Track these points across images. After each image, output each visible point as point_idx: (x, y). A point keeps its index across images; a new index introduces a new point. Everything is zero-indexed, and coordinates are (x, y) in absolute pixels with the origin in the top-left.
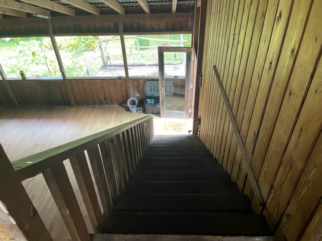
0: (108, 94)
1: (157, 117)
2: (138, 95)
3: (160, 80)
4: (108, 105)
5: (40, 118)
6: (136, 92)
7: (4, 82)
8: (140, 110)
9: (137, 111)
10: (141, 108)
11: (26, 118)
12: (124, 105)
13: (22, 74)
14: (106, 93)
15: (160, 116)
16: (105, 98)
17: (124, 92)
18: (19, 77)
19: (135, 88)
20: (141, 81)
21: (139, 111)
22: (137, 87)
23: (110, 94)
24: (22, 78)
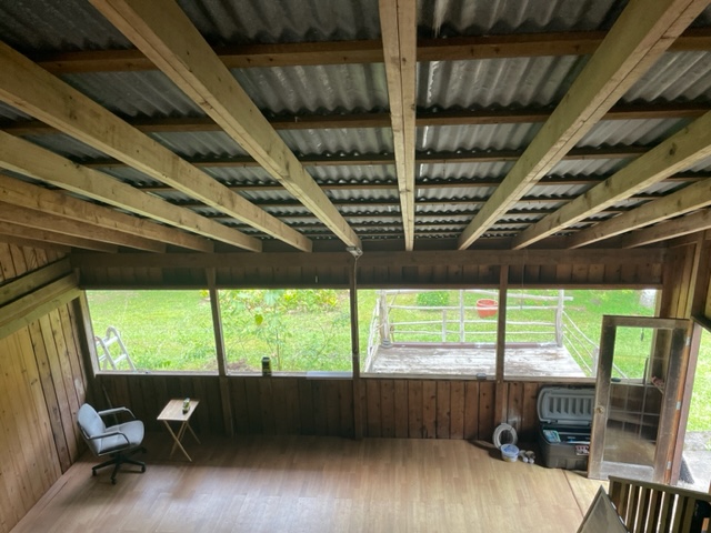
0: (445, 414)
1: (579, 478)
2: (516, 419)
3: (598, 388)
4: (441, 441)
5: (292, 467)
6: (512, 411)
7: (221, 380)
8: (526, 456)
9: (520, 458)
10: (530, 453)
11: (260, 467)
12: (479, 442)
13: (266, 364)
14: (440, 411)
15: (586, 476)
16: (436, 422)
17: (484, 410)
18: (257, 371)
19: (512, 403)
20: (528, 387)
21: (526, 460)
22: (516, 401)
23: (449, 414)
24: (264, 373)
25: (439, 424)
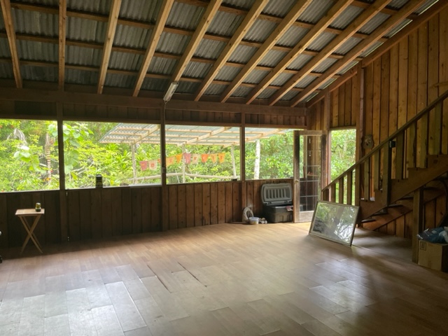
0: (215, 207)
2: (251, 205)
6: (249, 201)
7: (61, 193)
9: (260, 222)
10: (263, 219)
13: (99, 179)
14: (212, 206)
16: (210, 213)
17: (235, 204)
18: (92, 185)
19: (249, 196)
21: (263, 222)
22: (251, 194)
23: (217, 207)
24: (98, 186)
25: (212, 215)
